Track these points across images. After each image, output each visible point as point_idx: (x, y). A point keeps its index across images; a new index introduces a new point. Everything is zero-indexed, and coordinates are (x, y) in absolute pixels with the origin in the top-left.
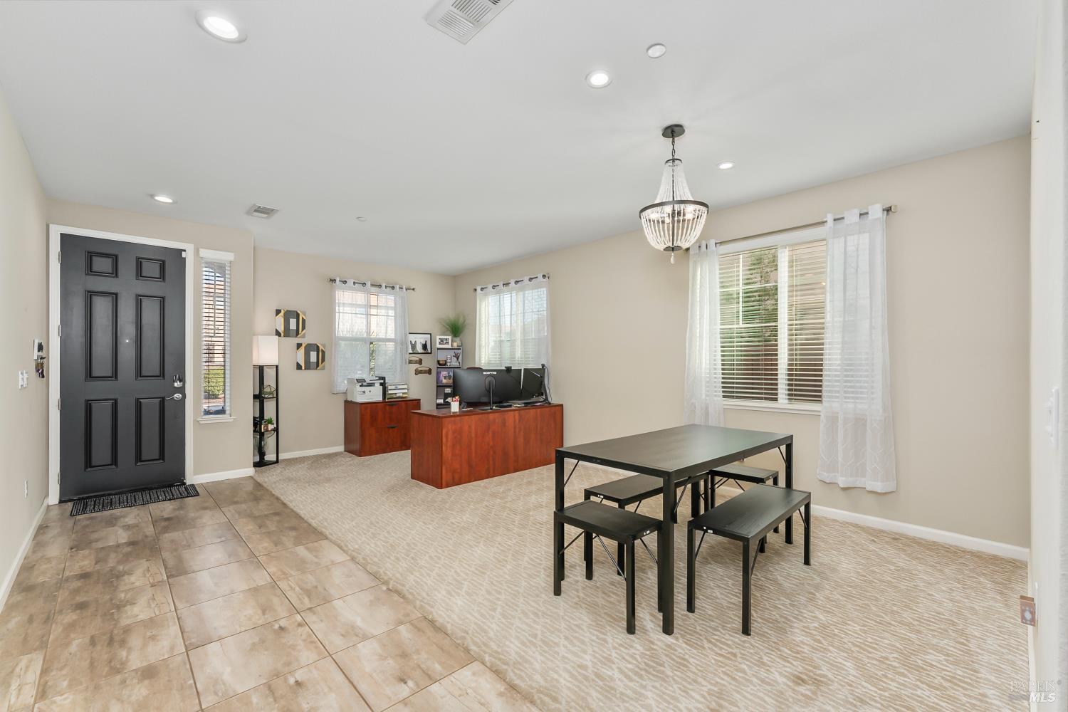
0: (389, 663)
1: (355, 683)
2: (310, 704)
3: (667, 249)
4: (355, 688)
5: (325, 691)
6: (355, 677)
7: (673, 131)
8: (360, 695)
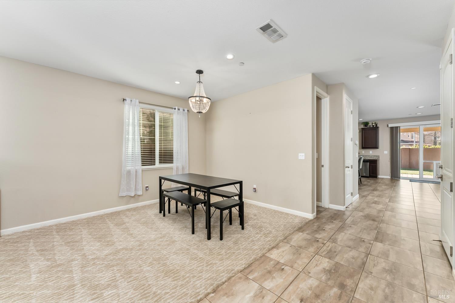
0: (276, 275)
1: (291, 282)
2: (308, 291)
3: (197, 112)
4: (293, 281)
5: (299, 289)
6: (287, 283)
7: (200, 72)
8: (295, 278)
